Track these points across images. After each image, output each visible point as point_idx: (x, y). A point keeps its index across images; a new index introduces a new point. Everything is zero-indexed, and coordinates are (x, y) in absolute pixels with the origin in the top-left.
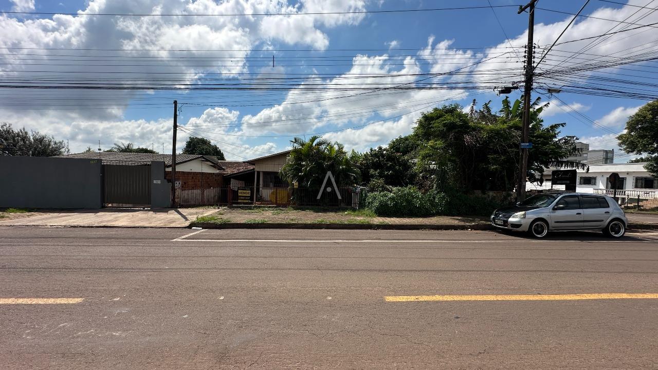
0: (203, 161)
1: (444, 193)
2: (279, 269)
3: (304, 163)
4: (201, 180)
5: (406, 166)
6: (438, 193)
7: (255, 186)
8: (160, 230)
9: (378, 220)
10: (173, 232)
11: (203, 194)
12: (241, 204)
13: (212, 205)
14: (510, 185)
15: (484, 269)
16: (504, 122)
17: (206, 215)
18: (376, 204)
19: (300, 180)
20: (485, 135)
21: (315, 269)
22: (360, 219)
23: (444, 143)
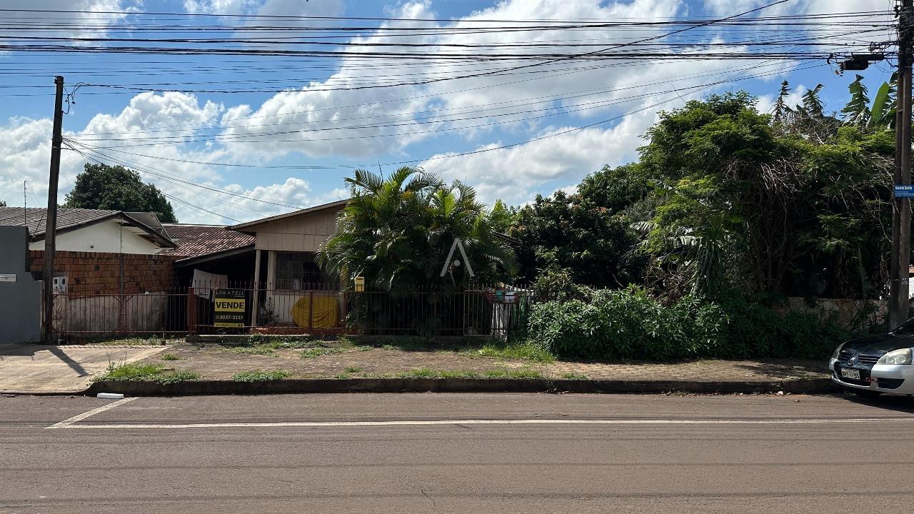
0: (125, 225)
1: (715, 304)
2: (327, 496)
3: (378, 231)
4: (117, 273)
5: (623, 239)
6: (703, 303)
7: (256, 287)
8: (17, 399)
9: (559, 370)
10: (51, 405)
11: (122, 307)
12: (221, 332)
13: (146, 337)
14: (873, 284)
15: (822, 490)
16: (855, 137)
17: (131, 360)
18: (554, 330)
19: (370, 272)
20: (809, 166)
21: (416, 495)
22: (513, 366)
23: (714, 182)
